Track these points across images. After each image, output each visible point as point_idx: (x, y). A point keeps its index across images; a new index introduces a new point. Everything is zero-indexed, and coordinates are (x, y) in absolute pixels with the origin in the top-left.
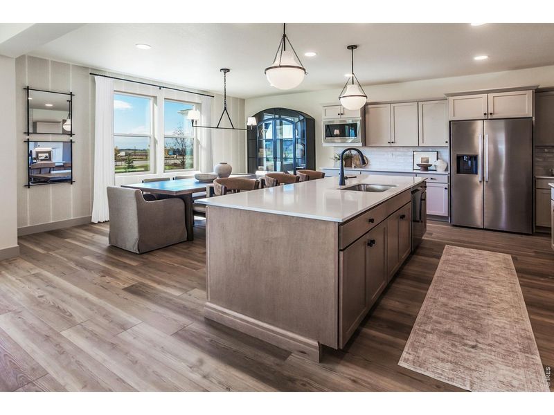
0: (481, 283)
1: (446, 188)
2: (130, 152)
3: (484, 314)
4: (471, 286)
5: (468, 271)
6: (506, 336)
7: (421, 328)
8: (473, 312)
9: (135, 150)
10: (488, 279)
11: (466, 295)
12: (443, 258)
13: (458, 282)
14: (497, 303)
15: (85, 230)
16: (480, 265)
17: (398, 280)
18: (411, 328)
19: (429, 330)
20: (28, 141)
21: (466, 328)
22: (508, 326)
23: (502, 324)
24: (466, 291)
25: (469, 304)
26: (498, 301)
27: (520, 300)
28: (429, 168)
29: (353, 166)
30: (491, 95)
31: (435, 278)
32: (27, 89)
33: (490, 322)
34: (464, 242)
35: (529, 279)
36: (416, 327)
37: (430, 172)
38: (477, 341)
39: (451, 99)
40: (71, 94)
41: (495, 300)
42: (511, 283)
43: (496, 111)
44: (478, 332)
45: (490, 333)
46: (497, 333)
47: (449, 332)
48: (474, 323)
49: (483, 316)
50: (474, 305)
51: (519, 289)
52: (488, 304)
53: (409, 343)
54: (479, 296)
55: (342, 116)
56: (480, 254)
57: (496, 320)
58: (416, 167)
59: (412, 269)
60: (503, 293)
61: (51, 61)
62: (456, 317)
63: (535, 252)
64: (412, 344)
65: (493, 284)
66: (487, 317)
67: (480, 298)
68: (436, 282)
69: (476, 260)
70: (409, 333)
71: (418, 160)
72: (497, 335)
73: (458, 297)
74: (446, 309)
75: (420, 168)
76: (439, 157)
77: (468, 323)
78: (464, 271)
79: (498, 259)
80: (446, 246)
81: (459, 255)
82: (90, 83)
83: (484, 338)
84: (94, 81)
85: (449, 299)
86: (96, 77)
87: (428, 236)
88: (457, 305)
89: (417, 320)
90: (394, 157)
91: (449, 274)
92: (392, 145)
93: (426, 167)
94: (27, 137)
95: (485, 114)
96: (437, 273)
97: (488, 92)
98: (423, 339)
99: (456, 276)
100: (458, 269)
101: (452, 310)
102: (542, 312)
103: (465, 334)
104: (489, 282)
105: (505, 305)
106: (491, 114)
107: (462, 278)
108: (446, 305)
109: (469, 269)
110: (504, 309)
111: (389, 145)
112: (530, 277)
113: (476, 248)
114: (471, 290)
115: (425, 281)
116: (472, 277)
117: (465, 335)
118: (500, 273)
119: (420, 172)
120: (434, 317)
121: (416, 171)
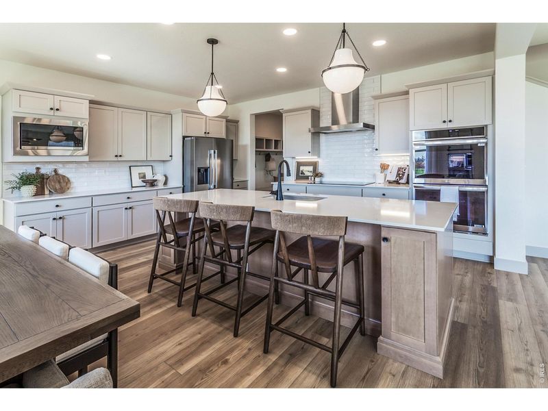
29: (47, 192)
30: (208, 118)
39: (185, 115)
43: (210, 131)
92: (119, 159)
95: (205, 133)
106: (208, 133)
111: (116, 159)
119: (144, 189)
121: (134, 189)
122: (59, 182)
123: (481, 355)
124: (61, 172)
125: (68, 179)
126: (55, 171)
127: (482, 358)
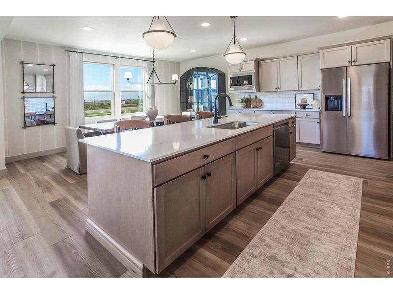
0: (325, 205)
1: (318, 122)
2: (128, 101)
3: (315, 238)
4: (315, 208)
5: (318, 194)
6: (327, 266)
7: (251, 251)
8: (306, 236)
9: (131, 100)
10: (333, 202)
11: (307, 219)
12: (302, 181)
13: (305, 204)
14: (332, 227)
15: (61, 156)
16: (331, 188)
17: (255, 201)
18: (242, 250)
19: (256, 254)
20: (24, 98)
21: (292, 254)
22: (332, 254)
23: (328, 251)
24: (308, 214)
25: (306, 228)
26: (334, 225)
27: (354, 225)
28: (307, 107)
29: (252, 106)
30: (354, 46)
31: (287, 200)
32: (23, 63)
33: (317, 248)
34: (326, 166)
35: (372, 203)
36: (246, 250)
37: (307, 110)
38: (296, 270)
39: (321, 52)
40: (53, 65)
41: (331, 224)
42: (353, 207)
43: (358, 59)
44: (301, 259)
45: (312, 261)
46: (319, 261)
47: (273, 258)
48: (301, 248)
49: (312, 242)
50: (310, 229)
51: (358, 212)
52: (323, 228)
53: (232, 267)
54: (318, 219)
55: (242, 70)
56: (335, 178)
57: (324, 246)
58: (297, 106)
59: (271, 191)
60: (341, 216)
61: (39, 44)
62: (287, 240)
63: (386, 176)
64: (234, 269)
65: (336, 208)
66: (317, 243)
67: (318, 222)
68: (286, 204)
69: (329, 184)
70: (237, 256)
71: (299, 101)
72: (318, 264)
73: (298, 219)
74: (283, 233)
75: (299, 107)
76: (315, 98)
77: (296, 248)
78: (315, 194)
79: (350, 183)
80: (310, 170)
81: (317, 179)
82: (67, 57)
83: (303, 266)
84: (69, 56)
85: (290, 221)
86: (70, 53)
87: (299, 161)
88: (294, 228)
89: (251, 242)
90: (281, 99)
91: (301, 197)
92: (279, 90)
93: (304, 106)
94: (23, 95)
95: (349, 62)
96: (290, 196)
97: (351, 44)
98: (246, 264)
99: (306, 199)
100: (310, 192)
101: (287, 234)
102: (373, 239)
103: (288, 260)
104: (333, 206)
105: (338, 230)
106: (354, 61)
107: (310, 200)
108: (284, 228)
109: (320, 191)
110: (336, 234)
111: (276, 90)
112: (373, 200)
113: (335, 172)
114: (313, 212)
115: (277, 202)
116: (319, 200)
117: (287, 262)
118: (346, 197)
119: (299, 110)
120: (268, 240)
121: (297, 110)
122: (256, 102)
123: (82, 261)
124: (259, 97)
125: (261, 101)
126: (256, 96)
127: (80, 259)
